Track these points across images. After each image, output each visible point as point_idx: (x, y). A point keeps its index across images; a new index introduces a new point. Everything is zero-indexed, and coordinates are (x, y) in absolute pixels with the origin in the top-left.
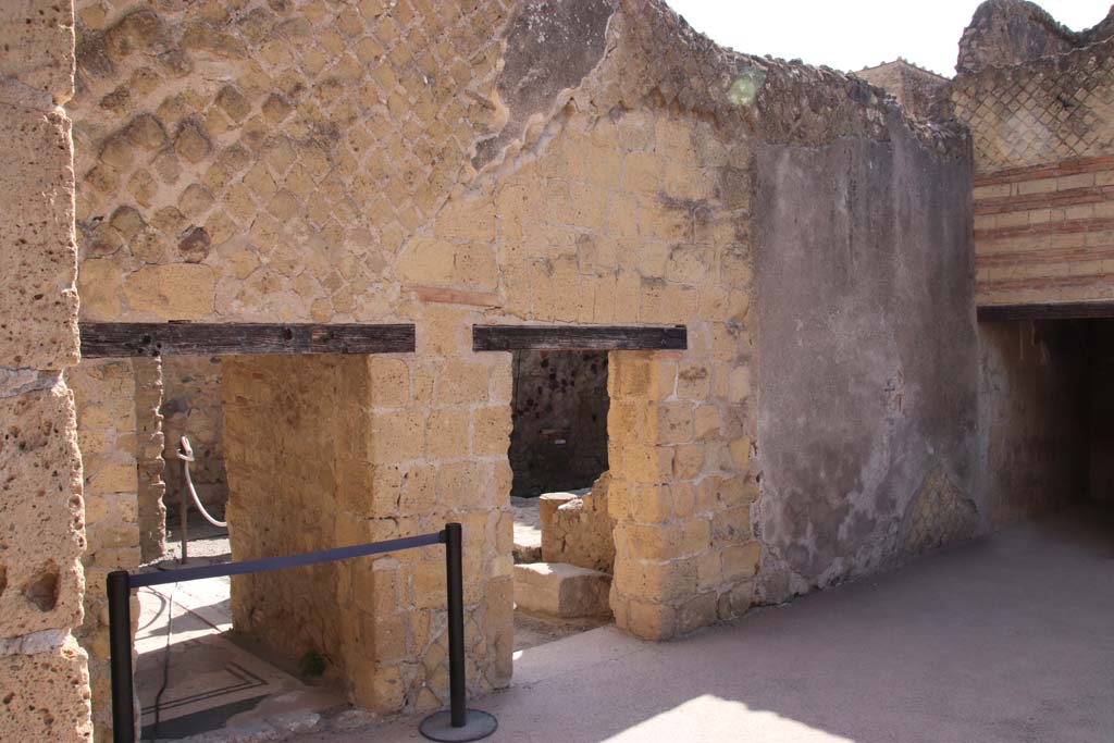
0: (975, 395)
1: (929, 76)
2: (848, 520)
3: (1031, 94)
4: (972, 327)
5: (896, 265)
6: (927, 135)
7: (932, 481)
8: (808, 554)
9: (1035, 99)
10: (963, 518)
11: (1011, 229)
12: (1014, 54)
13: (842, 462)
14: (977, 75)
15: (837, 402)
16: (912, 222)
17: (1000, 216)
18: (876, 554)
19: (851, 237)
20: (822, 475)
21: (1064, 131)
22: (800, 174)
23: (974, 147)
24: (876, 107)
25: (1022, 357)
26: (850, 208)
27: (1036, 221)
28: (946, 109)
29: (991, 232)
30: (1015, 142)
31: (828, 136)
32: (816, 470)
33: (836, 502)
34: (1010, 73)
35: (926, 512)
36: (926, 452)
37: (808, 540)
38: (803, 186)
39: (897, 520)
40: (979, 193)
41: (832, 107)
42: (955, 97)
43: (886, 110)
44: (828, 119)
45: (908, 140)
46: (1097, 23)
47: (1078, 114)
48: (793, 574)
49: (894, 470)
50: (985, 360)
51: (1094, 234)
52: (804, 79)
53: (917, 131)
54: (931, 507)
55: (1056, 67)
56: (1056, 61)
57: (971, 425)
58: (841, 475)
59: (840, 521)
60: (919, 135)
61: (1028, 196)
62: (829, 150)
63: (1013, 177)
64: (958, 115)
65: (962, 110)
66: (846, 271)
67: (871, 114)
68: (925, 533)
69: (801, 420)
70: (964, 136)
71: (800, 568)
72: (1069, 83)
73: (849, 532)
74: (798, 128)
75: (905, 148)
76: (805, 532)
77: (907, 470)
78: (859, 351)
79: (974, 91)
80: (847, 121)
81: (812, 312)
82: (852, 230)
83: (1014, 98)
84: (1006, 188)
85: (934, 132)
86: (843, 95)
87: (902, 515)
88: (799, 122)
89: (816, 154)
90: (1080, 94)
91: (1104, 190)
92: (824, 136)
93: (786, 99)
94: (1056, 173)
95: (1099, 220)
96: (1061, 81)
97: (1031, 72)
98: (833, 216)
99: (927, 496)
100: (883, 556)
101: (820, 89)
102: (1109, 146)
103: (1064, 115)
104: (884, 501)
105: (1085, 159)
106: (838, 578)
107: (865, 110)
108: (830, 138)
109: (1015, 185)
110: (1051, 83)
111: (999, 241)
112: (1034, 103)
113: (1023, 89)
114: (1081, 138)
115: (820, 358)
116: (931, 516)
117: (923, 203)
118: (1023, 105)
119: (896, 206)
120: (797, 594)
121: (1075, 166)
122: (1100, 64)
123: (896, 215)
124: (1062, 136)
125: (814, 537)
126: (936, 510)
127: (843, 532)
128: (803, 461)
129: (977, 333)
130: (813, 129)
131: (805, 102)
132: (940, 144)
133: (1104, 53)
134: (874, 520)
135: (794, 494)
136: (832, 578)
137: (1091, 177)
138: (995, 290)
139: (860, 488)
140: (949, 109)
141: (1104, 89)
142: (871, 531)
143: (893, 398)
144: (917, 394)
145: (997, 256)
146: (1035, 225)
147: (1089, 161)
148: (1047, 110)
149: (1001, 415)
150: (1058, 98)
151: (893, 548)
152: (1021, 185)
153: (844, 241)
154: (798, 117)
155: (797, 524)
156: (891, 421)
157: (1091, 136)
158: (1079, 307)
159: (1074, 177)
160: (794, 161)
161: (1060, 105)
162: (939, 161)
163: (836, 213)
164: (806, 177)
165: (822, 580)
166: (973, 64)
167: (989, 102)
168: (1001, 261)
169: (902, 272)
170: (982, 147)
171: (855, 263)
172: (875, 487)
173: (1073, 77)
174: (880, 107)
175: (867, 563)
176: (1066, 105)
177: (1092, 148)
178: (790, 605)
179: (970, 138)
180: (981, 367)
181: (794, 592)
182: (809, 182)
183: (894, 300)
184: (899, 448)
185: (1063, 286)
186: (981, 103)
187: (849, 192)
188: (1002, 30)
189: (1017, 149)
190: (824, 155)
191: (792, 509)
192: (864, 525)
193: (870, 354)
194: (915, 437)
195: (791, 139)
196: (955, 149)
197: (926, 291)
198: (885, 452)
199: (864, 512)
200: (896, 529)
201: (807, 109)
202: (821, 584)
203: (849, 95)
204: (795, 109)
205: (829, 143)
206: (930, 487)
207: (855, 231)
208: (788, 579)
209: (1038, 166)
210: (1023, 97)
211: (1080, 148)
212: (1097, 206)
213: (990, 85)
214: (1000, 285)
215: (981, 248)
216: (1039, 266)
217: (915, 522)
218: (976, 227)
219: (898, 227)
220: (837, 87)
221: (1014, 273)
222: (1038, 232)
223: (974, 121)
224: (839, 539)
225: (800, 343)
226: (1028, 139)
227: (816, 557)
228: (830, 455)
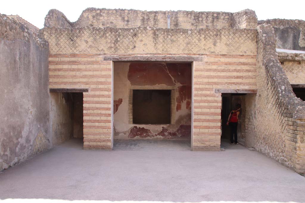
0: (49, 112)
1: (26, 22)
2: (19, 146)
3: (64, 36)
4: (48, 94)
5: (31, 76)
6: (39, 42)
7: (39, 134)
8: (8, 157)
9: (65, 37)
10: (47, 144)
11: (59, 69)
12: (58, 25)
13: (17, 130)
14: (51, 28)
15: (16, 113)
16: (35, 65)
17: (56, 65)
18: (26, 155)
19: (20, 67)
20: (12, 134)
21: (71, 46)
22: (6, 48)
23: (49, 47)
24: (26, 32)
25: (59, 102)
26: (19, 60)
27: (65, 68)
28: (42, 36)
29: (53, 69)
30: (60, 47)
31: (14, 38)
32: (10, 133)
33: (15, 141)
34: (59, 30)
35: (38, 143)
36: (38, 127)
37: (8, 153)
38: (7, 52)
39: (31, 145)
40: (50, 59)
41: (15, 30)
42: (45, 33)
43: (29, 34)
44: (14, 34)
45: (34, 43)
46: (75, 21)
47: (74, 43)
48: (4, 163)
49: (30, 132)
50: (51, 102)
51: (78, 72)
52: (8, 21)
53: (36, 41)
54: (39, 141)
55: (70, 31)
56: (70, 29)
57: (48, 119)
58: (16, 134)
59: (16, 147)
60: (37, 42)
61: (62, 61)
62: (14, 43)
63: (59, 56)
64: (45, 38)
65: (46, 36)
66: (18, 77)
67: (26, 34)
68: (37, 149)
69: (6, 118)
70: (47, 44)
71: (6, 161)
72: (73, 35)
73: (19, 150)
74: (6, 35)
75: (33, 45)
76: (7, 151)
77: (33, 132)
78: (21, 99)
79: (50, 32)
80: (19, 35)
81: (9, 88)
82: (20, 65)
83: (60, 36)
84: (57, 58)
85: (40, 41)
86: (18, 28)
87: (32, 144)
88: (6, 33)
89: (11, 43)
90: (75, 38)
91: (80, 62)
92: (13, 38)
93: (3, 26)
94: (69, 56)
95: (79, 69)
96: (71, 34)
97: (64, 31)
98: (15, 61)
99: (38, 139)
100: (27, 156)
101: (12, 25)
102: (81, 52)
103: (71, 42)
104: (28, 140)
105: (76, 54)
106: (16, 163)
107: (24, 33)
108: (15, 39)
109: (59, 58)
110: (69, 34)
111: (55, 72)
112: (65, 38)
113: (62, 34)
114: (75, 49)
115: (11, 100)
116: (39, 144)
117: (37, 60)
118: (62, 38)
119: (31, 60)
120: (5, 169)
121: (74, 55)
122: (79, 32)
123: (31, 63)
124: (71, 48)
125: (10, 152)
126: (40, 142)
127: (17, 149)
128: (6, 130)
129: (49, 95)
130: (10, 35)
131: (8, 27)
132: (42, 45)
133: (80, 30)
134: (25, 146)
135: (4, 140)
136: (14, 163)
137: (77, 58)
138: (54, 84)
139: (22, 137)
140: (43, 36)
141: (80, 38)
142: (25, 149)
143: (30, 112)
144: (35, 111)
145: (55, 76)
146: (64, 69)
147: (77, 55)
148: (67, 40)
149: (55, 117)
150: (70, 38)
151: (30, 153)
152: (61, 58)
153: (18, 68)
154: (6, 31)
155: (5, 148)
156: (29, 118)
157: (77, 49)
158: (74, 89)
159: (74, 58)
160: (5, 44)
161: (71, 40)
162: (42, 49)
163: (16, 60)
164: (8, 49)
165: (12, 164)
166: (49, 25)
167: (54, 36)
168: (56, 77)
169: (32, 78)
170: (52, 47)
171: (21, 75)
172: (25, 137)
173: (74, 34)
174: (27, 32)
175: (24, 158)
176: (72, 40)
177: (78, 52)
178: (3, 172)
179: (48, 44)
180: (50, 104)
181: (4, 168)
182: (9, 51)
183: (30, 85)
184: (31, 126)
185: (71, 84)
186: (51, 36)
187: (19, 55)
188: (56, 18)
189: (60, 49)
190: (13, 43)
191: (3, 144)
192: (23, 148)
193: (24, 100)
194: (35, 123)
195: (4, 38)
196: (45, 47)
197: (38, 83)
198: (28, 127)
199: (23, 144)
200: (30, 148)
201: (8, 30)
202: (11, 165)
203: (20, 28)
204: (5, 29)
205: (14, 40)
206: (38, 136)
207: (21, 65)
208: (2, 165)
209: (65, 54)
210: (62, 36)
211: (75, 51)
212: (78, 65)
213: (54, 32)
214: (55, 83)
215: (51, 73)
216: (65, 79)
217: (35, 146)
218: (49, 68)
219: (31, 66)
220: (17, 25)
221: (59, 80)
222: (65, 70)
223: (50, 40)
224: (16, 152)
225: (6, 96)
226: (63, 47)
227: (10, 157)
228: (14, 128)
